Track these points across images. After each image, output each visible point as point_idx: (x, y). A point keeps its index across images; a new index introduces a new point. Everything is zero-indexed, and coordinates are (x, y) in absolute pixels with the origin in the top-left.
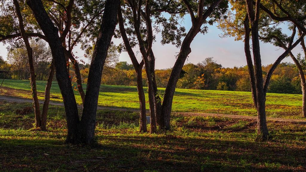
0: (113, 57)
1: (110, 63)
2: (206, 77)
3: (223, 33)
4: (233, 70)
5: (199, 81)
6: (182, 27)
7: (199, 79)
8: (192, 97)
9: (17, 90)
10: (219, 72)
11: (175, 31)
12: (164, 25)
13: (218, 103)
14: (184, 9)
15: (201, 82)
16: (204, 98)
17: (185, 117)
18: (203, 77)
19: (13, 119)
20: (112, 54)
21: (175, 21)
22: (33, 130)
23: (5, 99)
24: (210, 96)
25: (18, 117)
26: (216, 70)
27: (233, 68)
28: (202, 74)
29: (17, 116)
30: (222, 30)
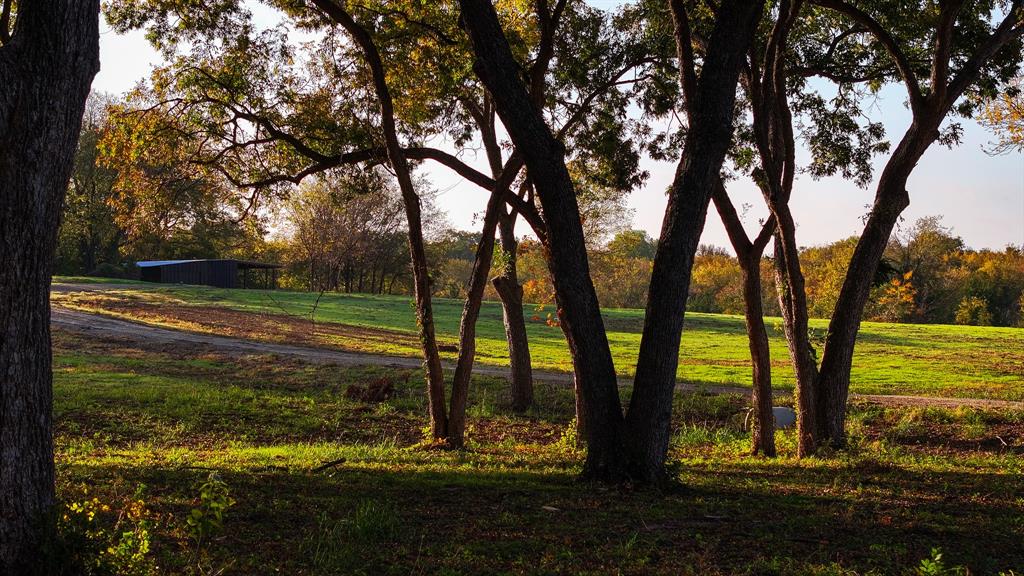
0: (613, 217)
1: (603, 235)
2: (917, 281)
3: (997, 140)
4: (1004, 256)
5: (896, 296)
6: (873, 123)
7: (897, 288)
8: (886, 347)
9: (320, 323)
10: (959, 265)
11: (851, 136)
12: (815, 116)
13: (975, 367)
14: (881, 69)
15: (902, 297)
16: (925, 352)
17: (887, 411)
18: (908, 281)
19: (347, 416)
20: (611, 205)
21: (851, 105)
22: (427, 448)
23: (298, 353)
24: (946, 345)
25: (361, 410)
26: (946, 257)
27: (1004, 250)
28: (907, 271)
29: (353, 406)
30: (991, 130)
